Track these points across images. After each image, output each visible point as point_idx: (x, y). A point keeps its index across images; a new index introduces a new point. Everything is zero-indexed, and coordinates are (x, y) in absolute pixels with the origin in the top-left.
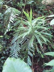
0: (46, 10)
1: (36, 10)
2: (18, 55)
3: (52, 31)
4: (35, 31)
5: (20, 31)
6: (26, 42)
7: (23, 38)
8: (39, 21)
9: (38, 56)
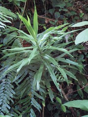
0: (74, 9)
1: (51, 11)
2: (9, 108)
3: (85, 55)
4: (44, 55)
5: (16, 55)
6: (28, 78)
7: (18, 70)
8: (54, 35)
9: (56, 109)
